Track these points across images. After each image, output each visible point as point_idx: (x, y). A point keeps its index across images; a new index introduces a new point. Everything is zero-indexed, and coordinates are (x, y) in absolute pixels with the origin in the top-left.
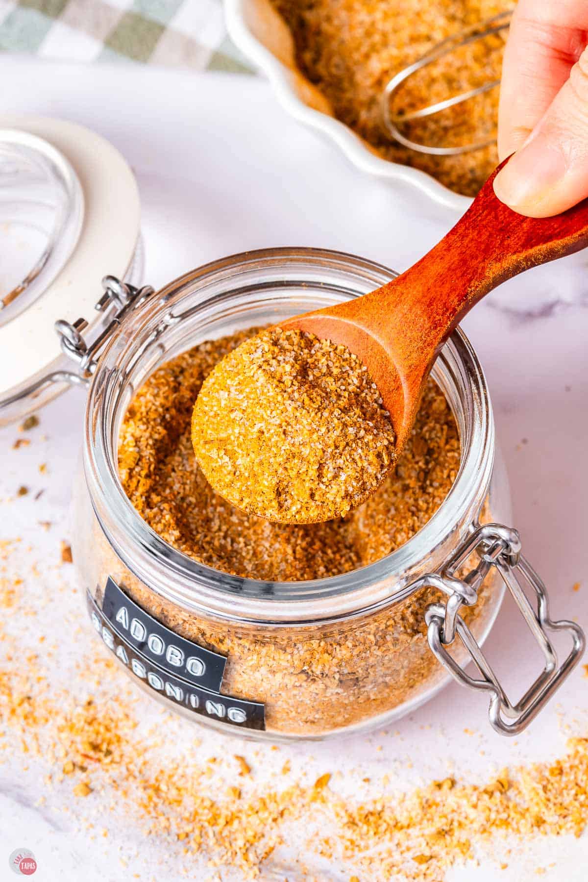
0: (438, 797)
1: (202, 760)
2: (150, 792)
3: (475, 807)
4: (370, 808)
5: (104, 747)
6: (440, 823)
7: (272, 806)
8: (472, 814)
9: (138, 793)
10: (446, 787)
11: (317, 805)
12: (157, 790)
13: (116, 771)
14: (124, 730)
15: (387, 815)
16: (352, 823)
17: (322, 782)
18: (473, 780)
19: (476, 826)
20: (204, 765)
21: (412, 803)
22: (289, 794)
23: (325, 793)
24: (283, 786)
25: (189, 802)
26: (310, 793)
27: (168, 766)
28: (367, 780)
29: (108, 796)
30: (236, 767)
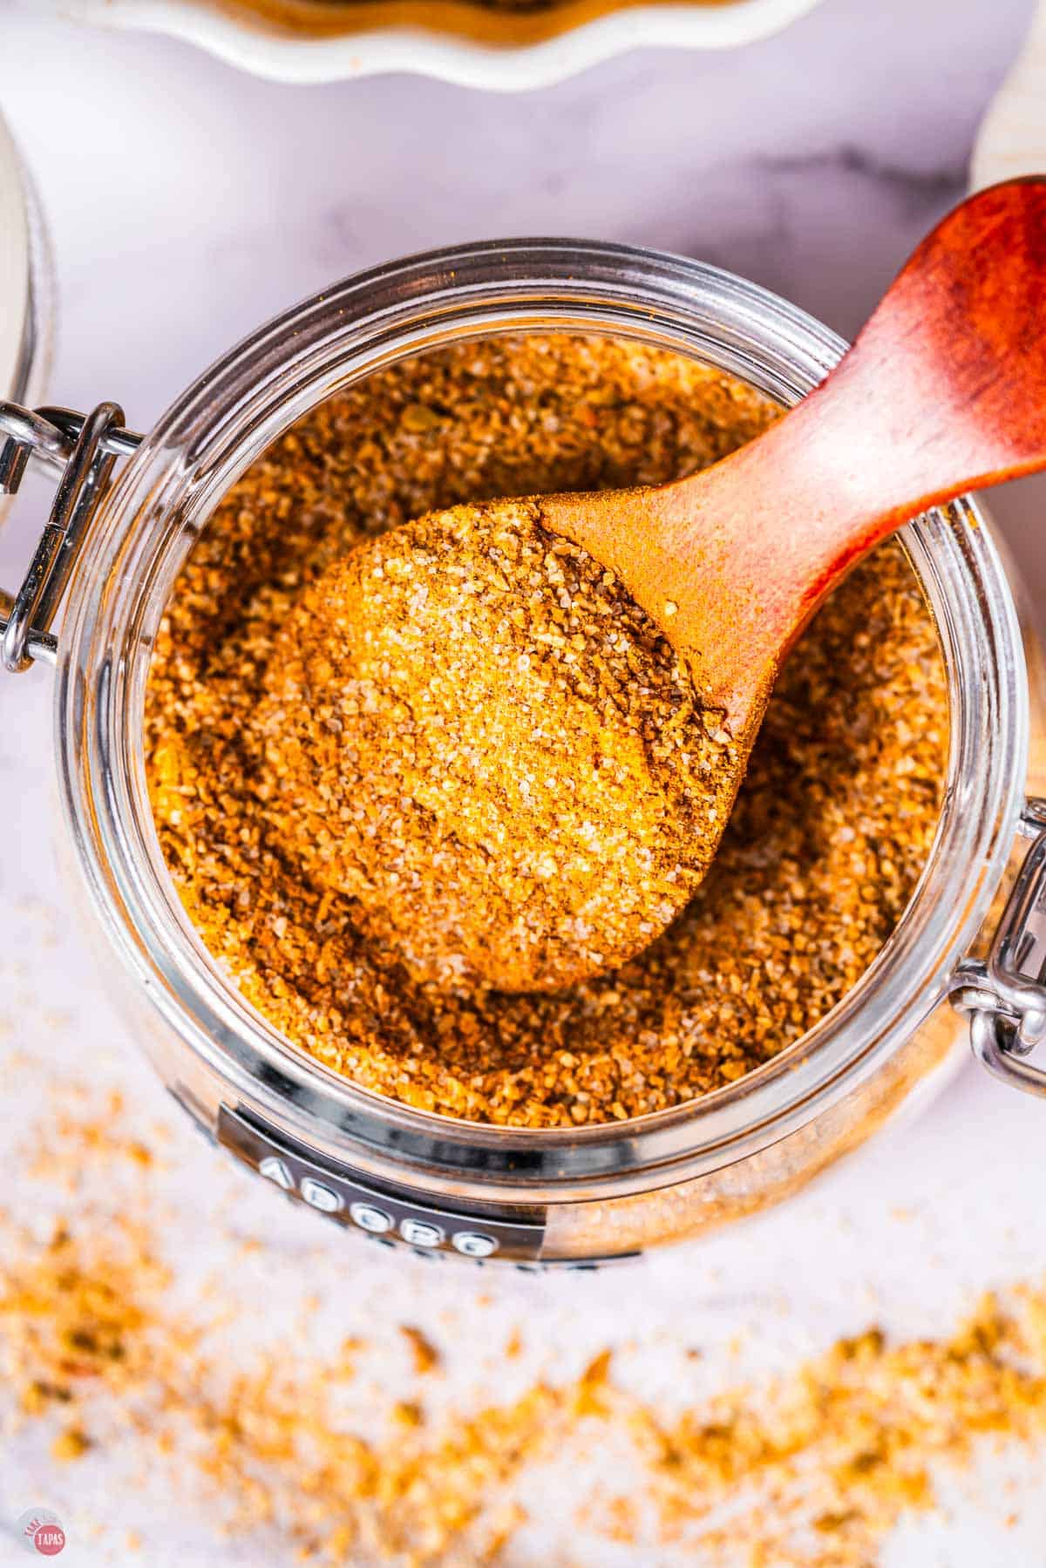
0: (851, 1377)
1: (328, 1343)
2: (222, 1435)
3: (931, 1394)
4: (705, 1417)
5: (105, 1340)
6: (860, 1440)
7: (493, 1440)
8: (927, 1410)
9: (195, 1439)
10: (865, 1352)
11: (590, 1424)
12: (236, 1430)
13: (140, 1395)
14: (145, 1293)
15: (743, 1432)
16: (672, 1459)
17: (597, 1372)
18: (923, 1328)
19: (937, 1436)
20: (334, 1359)
21: (797, 1396)
22: (526, 1408)
23: (603, 1394)
24: (511, 1389)
25: (311, 1450)
26: (573, 1395)
27: (253, 1366)
28: (693, 1354)
29: (127, 1453)
30: (403, 1354)
